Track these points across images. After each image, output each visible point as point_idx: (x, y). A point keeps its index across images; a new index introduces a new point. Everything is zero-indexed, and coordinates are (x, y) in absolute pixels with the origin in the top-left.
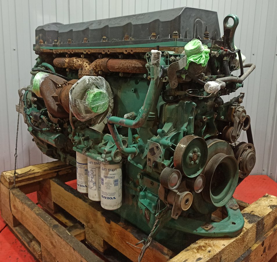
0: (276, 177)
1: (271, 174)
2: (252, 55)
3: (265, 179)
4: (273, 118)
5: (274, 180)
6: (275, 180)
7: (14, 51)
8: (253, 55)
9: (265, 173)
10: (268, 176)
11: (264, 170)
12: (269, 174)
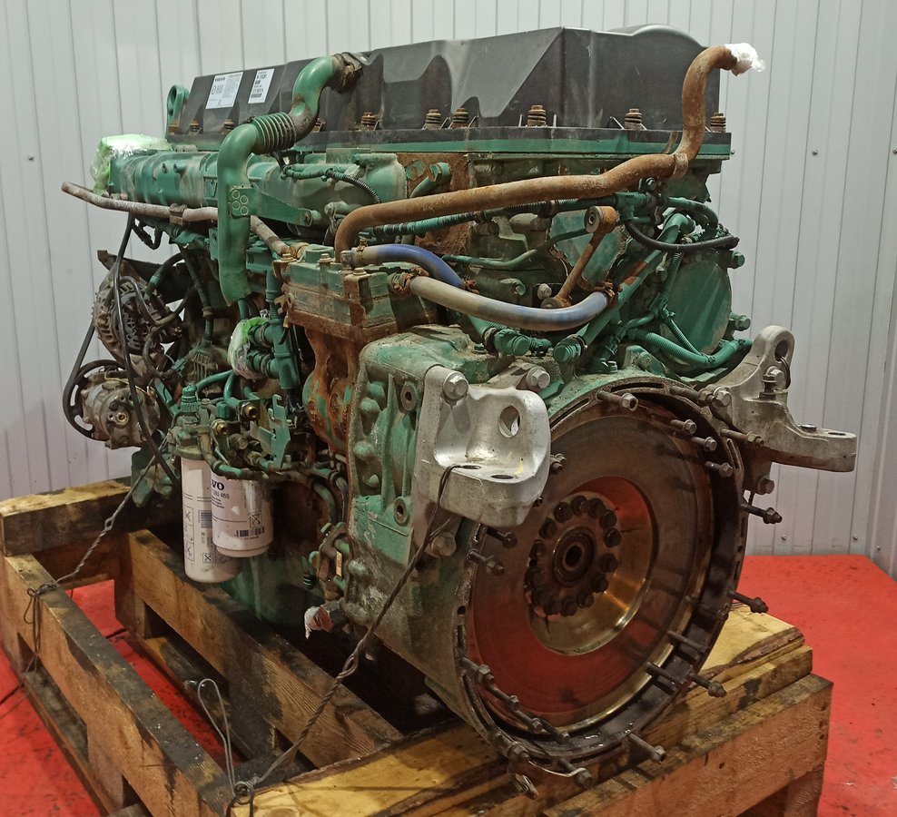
0: (891, 566)
1: (879, 549)
2: (810, 154)
3: (854, 569)
4: (887, 365)
5: (887, 572)
6: (891, 571)
7: (31, 162)
8: (815, 154)
9: (858, 547)
10: (869, 557)
11: (855, 539)
12: (872, 555)
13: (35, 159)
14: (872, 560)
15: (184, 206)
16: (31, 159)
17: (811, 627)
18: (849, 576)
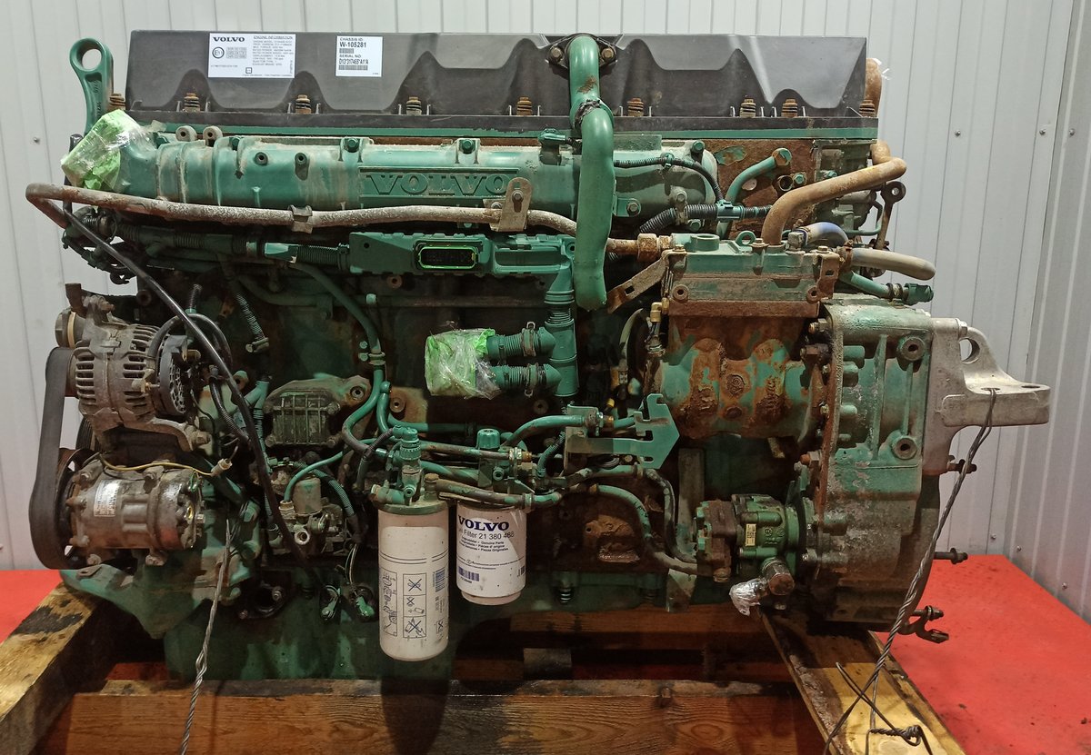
0: (1033, 567)
1: (1019, 550)
2: (952, 135)
3: (994, 570)
5: (1028, 573)
6: (1032, 573)
9: (996, 547)
10: (1008, 558)
11: (993, 539)
12: (1011, 554)
13: (42, 142)
14: (1011, 560)
15: (308, 208)
16: (37, 141)
17: (956, 637)
18: (990, 578)
